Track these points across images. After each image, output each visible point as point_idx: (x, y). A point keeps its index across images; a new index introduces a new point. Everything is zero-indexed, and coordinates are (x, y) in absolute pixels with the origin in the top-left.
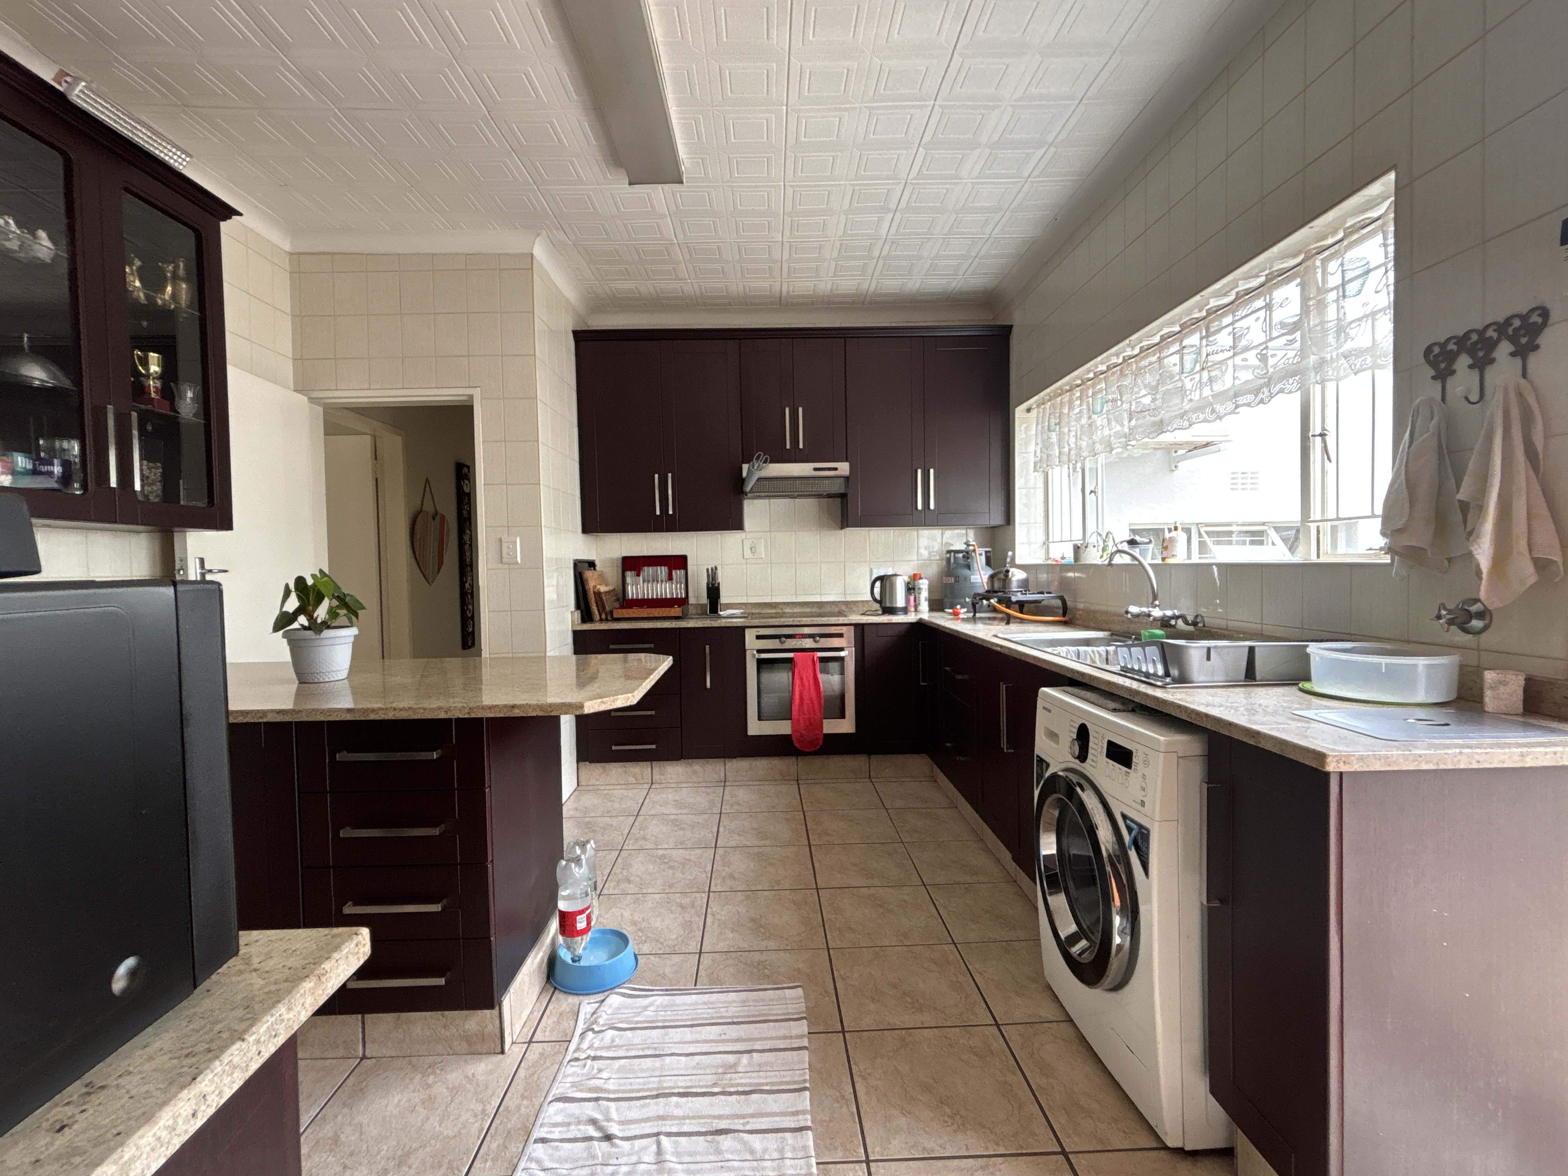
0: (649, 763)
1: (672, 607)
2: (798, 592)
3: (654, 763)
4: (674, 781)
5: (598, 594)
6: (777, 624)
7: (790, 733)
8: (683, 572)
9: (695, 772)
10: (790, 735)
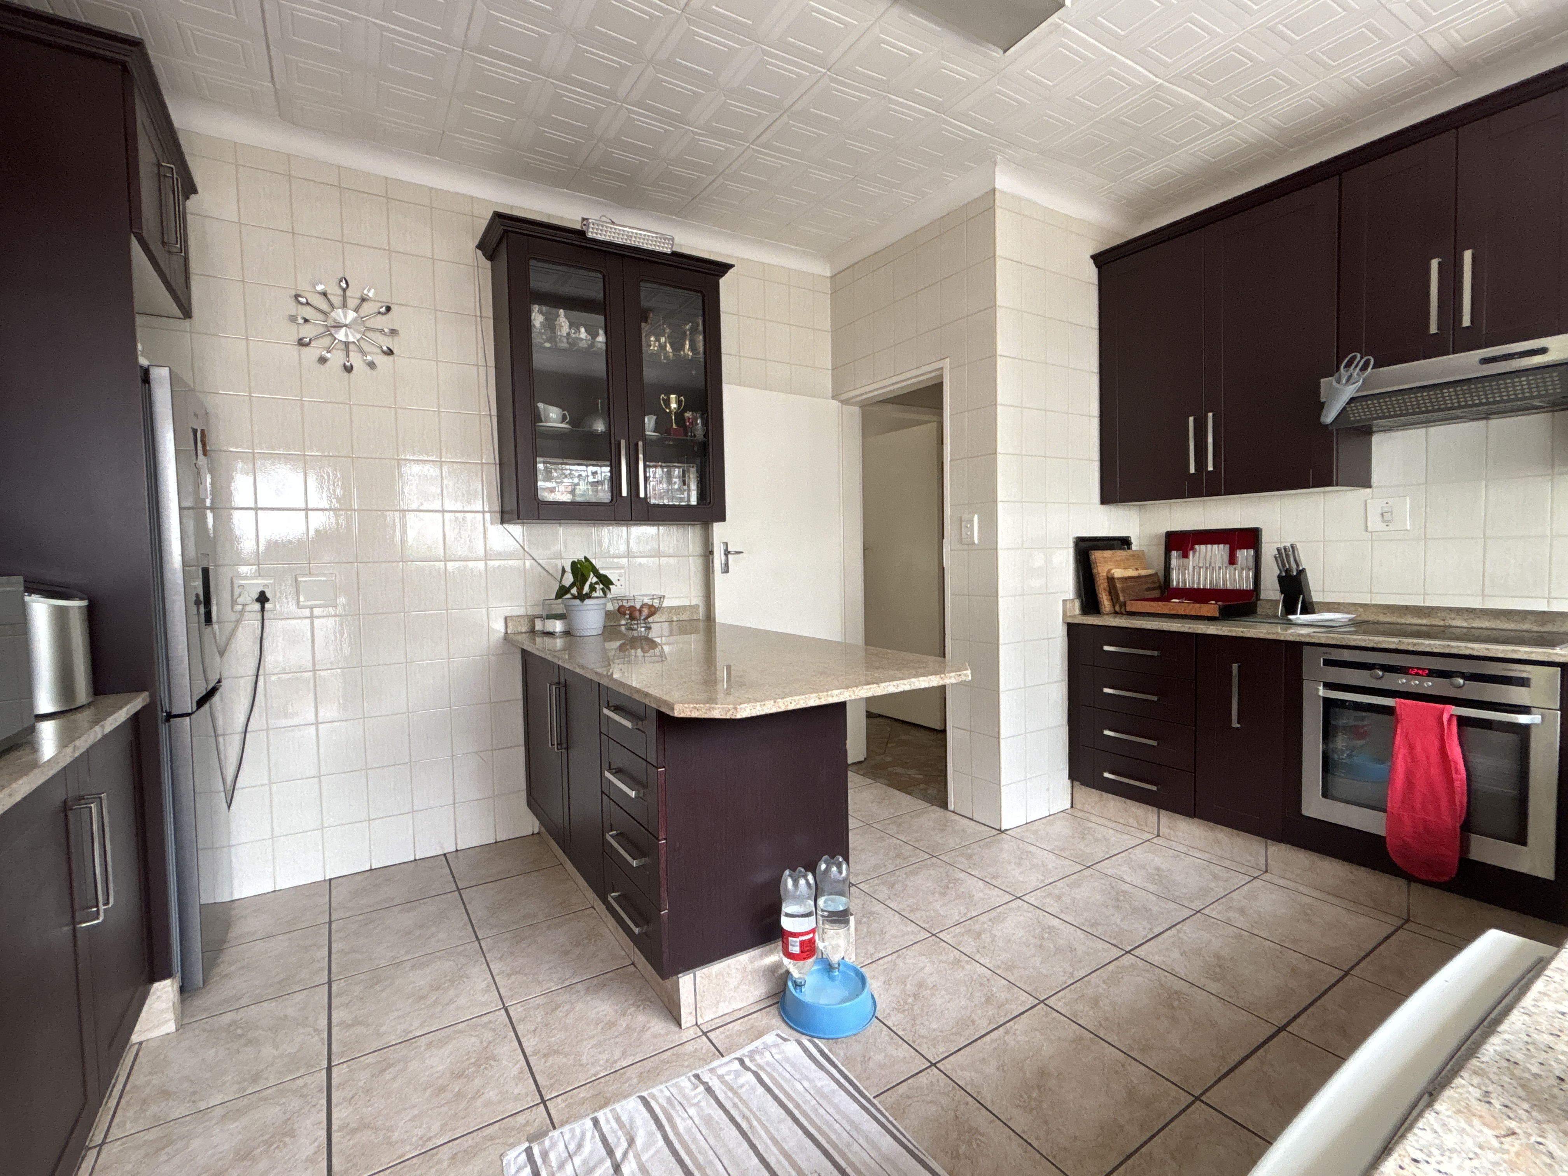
0: (1155, 809)
1: (1206, 602)
2: (1487, 592)
3: (1162, 812)
4: (1187, 843)
5: (1111, 580)
6: (1363, 644)
7: (1382, 832)
8: (1252, 552)
9: (1218, 842)
10: (1384, 838)
